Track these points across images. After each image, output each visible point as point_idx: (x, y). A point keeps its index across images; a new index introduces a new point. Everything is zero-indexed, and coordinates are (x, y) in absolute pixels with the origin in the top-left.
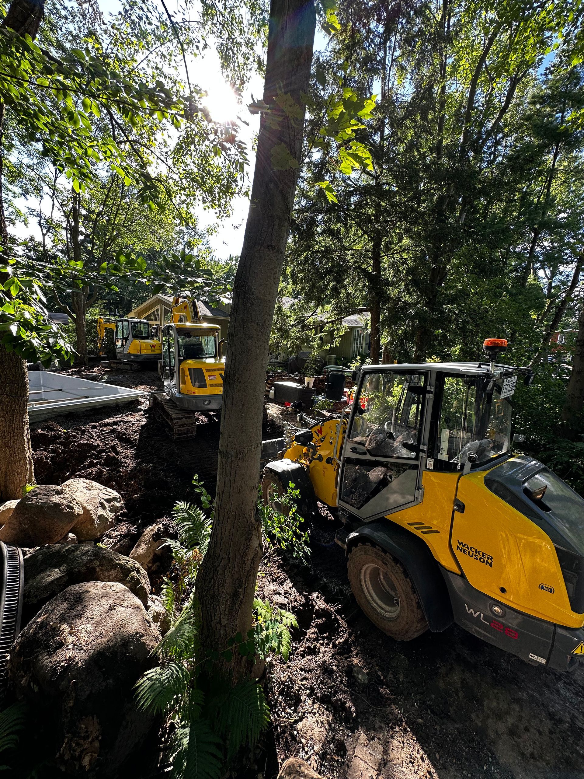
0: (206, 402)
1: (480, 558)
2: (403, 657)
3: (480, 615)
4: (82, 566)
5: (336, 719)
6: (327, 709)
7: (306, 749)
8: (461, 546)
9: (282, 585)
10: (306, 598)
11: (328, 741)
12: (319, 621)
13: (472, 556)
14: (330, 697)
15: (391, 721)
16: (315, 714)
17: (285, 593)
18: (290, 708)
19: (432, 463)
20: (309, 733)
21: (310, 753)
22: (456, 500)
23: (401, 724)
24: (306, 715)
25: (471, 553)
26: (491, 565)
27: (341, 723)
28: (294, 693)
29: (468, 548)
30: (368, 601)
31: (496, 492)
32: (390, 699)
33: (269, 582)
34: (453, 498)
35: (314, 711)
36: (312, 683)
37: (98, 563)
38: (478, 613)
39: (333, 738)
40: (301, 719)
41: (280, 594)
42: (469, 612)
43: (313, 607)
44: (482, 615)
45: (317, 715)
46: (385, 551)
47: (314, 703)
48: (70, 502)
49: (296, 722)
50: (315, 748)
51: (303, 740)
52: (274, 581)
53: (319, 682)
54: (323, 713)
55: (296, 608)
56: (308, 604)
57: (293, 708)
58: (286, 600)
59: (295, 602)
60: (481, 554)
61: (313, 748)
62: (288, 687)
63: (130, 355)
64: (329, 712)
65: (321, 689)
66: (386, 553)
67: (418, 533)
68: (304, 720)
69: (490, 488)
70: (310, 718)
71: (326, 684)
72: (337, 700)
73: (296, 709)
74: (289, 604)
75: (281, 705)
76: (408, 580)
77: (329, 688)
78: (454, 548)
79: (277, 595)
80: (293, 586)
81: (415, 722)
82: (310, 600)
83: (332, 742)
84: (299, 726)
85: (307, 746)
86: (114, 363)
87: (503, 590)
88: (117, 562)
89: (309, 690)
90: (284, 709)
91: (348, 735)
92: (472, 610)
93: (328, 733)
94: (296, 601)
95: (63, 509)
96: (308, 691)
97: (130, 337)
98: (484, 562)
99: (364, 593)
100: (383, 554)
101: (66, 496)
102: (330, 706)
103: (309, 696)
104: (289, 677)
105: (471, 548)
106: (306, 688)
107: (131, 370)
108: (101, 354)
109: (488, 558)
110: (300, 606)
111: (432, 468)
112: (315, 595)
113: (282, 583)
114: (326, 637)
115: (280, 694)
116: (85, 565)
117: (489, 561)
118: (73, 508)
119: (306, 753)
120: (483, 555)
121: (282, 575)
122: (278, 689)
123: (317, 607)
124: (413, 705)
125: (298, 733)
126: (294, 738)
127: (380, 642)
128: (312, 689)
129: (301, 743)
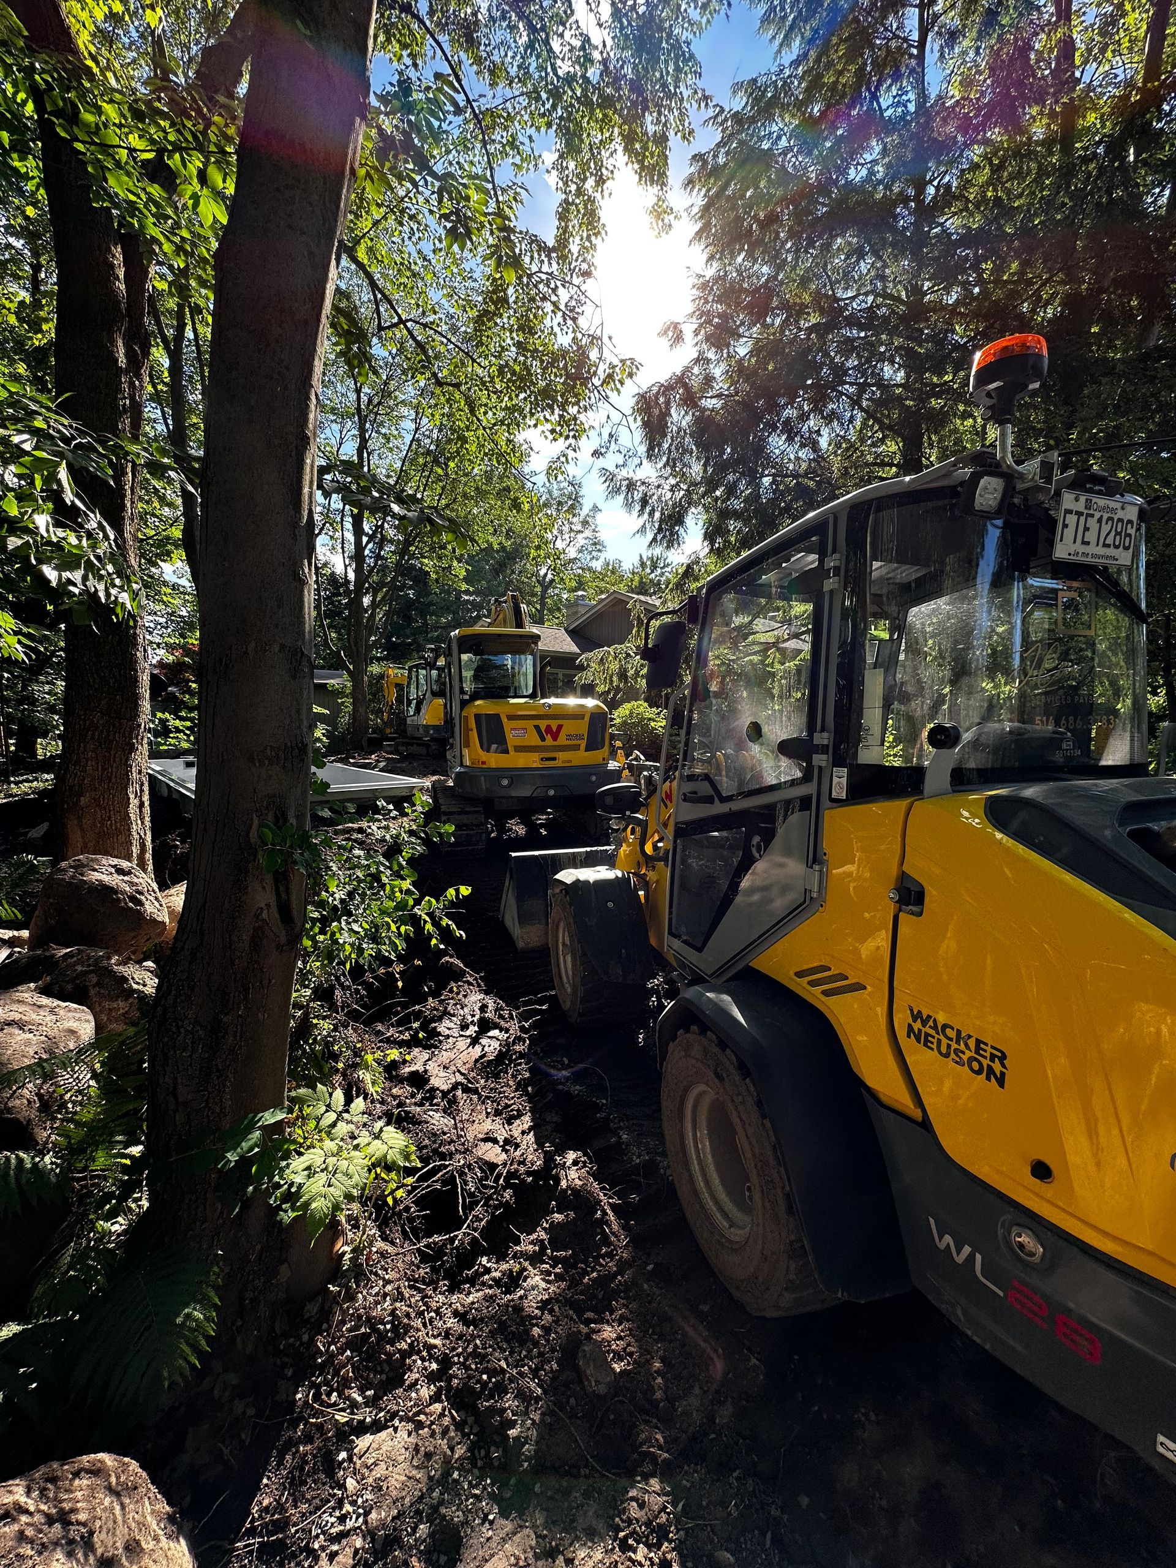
0: (505, 782)
1: (971, 1059)
2: (754, 1361)
3: (971, 1258)
4: (68, 982)
5: (473, 1460)
6: (459, 1426)
7: (348, 1508)
8: (917, 1026)
9: (510, 1124)
10: (549, 1158)
11: (418, 1512)
12: (558, 1217)
13: (947, 1055)
14: (479, 1395)
15: (629, 1522)
16: (420, 1425)
17: (507, 1141)
18: (362, 1390)
19: (844, 781)
20: (380, 1471)
21: (350, 1524)
22: (903, 877)
23: (659, 1546)
24: (396, 1422)
25: (944, 1041)
26: (1001, 1082)
27: (482, 1478)
28: (390, 1355)
29: (935, 1027)
30: (696, 1193)
31: (1022, 836)
32: (654, 1458)
33: (488, 1114)
34: (894, 872)
35: (422, 1417)
36: (453, 1349)
37: (95, 980)
38: (967, 1250)
39: (435, 1509)
40: (377, 1427)
41: (495, 1141)
42: (942, 1246)
43: (557, 1180)
44: (978, 1257)
45: (425, 1431)
46: (722, 1045)
47: (435, 1398)
48: (141, 893)
49: (362, 1429)
50: (373, 1515)
51: (351, 1483)
52: (498, 1113)
53: (470, 1350)
54: (445, 1432)
55: (518, 1178)
56: (548, 1172)
57: (370, 1393)
58: (504, 1156)
59: (520, 1163)
60: (972, 1043)
61: (367, 1514)
62: (382, 1336)
63: (427, 727)
64: (464, 1435)
65: (467, 1368)
66: (724, 1050)
67: (814, 995)
68: (384, 1434)
69: (1002, 826)
70: (402, 1434)
71: (483, 1358)
72: (492, 1411)
73: (377, 1398)
74: (505, 1164)
75: (336, 1373)
76: (767, 1123)
77: (485, 1371)
78: (901, 1033)
79: (490, 1144)
80: (530, 1129)
81: (710, 1556)
82: (556, 1166)
83: (430, 1520)
84: (363, 1442)
85: (353, 1503)
86: (403, 744)
87: (1041, 1171)
88: (135, 986)
89: (437, 1361)
90: (345, 1383)
91: (485, 1518)
92: (948, 1238)
93: (431, 1489)
94: (522, 1163)
95: (119, 900)
96: (434, 1366)
97: (428, 694)
98: (979, 1072)
99: (689, 1171)
100: (716, 1050)
101: (136, 880)
102: (470, 1420)
103: (432, 1378)
104: (393, 1313)
105: (945, 1026)
106: (431, 1356)
107: (428, 755)
108: (388, 731)
109: (993, 1057)
110: (529, 1173)
111: (844, 796)
112: (571, 1156)
113: (510, 1121)
114: (563, 1261)
115: (351, 1344)
116: (72, 981)
117: (997, 1067)
118: (142, 905)
119: (342, 1519)
120: (978, 1049)
121: (518, 1102)
122: (349, 1330)
123: (564, 1184)
124: (725, 1505)
125: (350, 1459)
126: (330, 1467)
127: (705, 1308)
128: (445, 1362)
129: (343, 1487)
